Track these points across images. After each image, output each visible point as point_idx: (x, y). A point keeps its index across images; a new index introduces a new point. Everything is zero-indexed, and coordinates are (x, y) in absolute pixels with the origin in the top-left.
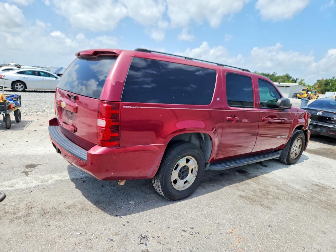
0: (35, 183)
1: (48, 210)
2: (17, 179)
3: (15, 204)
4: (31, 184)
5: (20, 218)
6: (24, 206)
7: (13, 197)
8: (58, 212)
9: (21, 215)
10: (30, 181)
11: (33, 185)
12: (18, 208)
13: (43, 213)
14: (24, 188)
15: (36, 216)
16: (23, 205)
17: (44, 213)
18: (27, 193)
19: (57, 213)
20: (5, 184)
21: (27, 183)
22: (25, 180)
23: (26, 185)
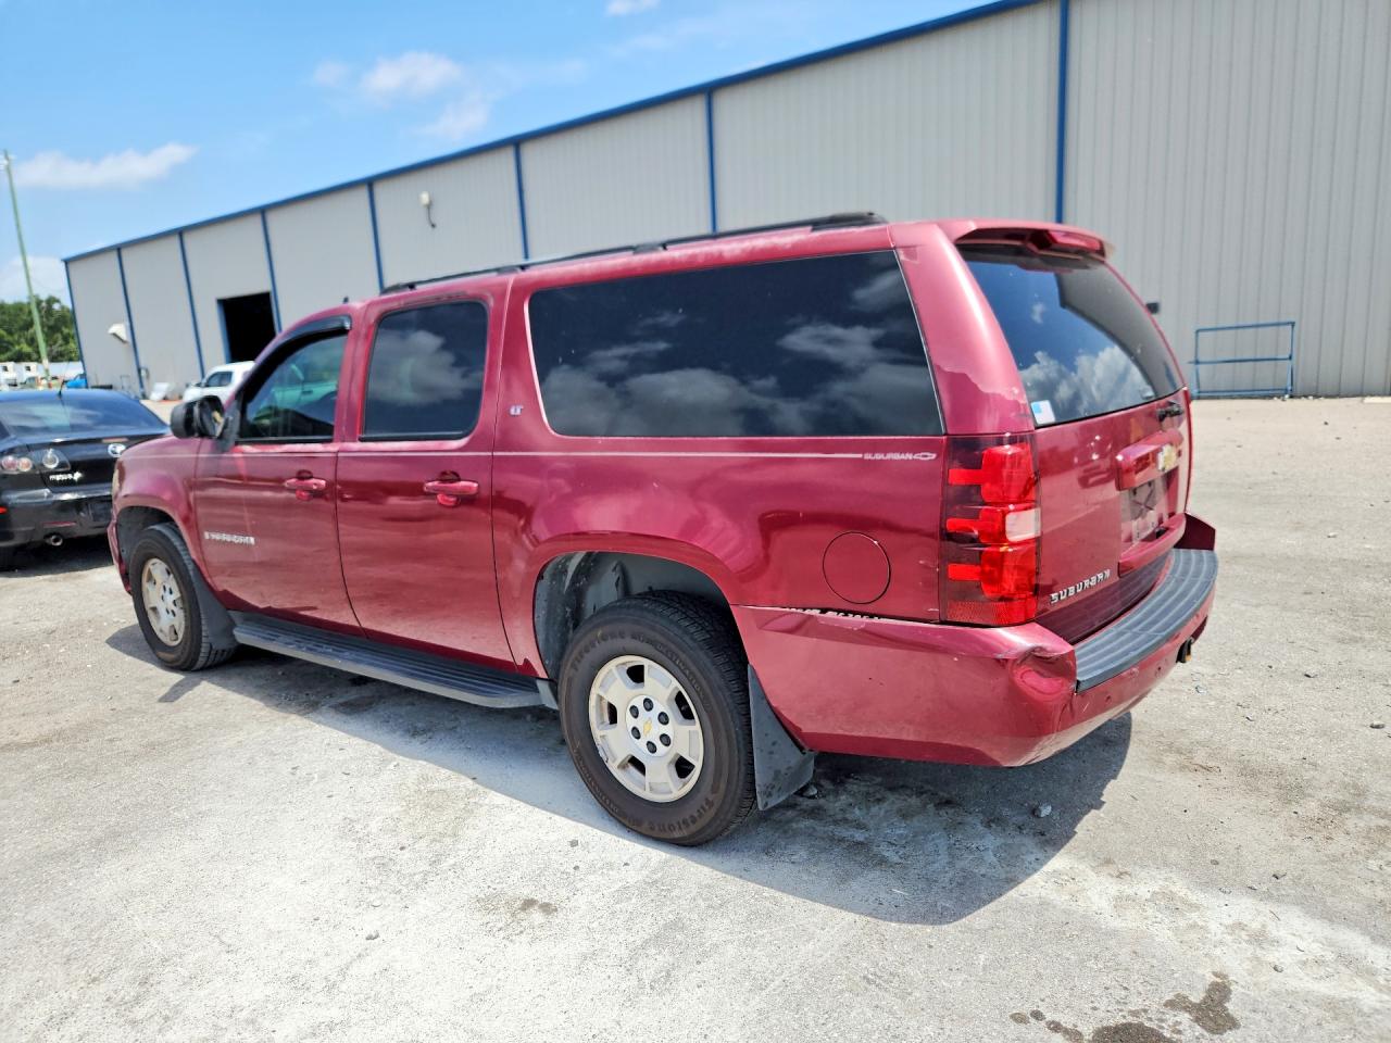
0: (1222, 912)
1: (1272, 791)
2: (1293, 984)
3: (1370, 861)
4: (1246, 919)
5: (1373, 811)
6: (1340, 838)
7: (1365, 890)
8: (1249, 774)
9: (1366, 817)
10: (1234, 941)
11: (1244, 909)
12: (1367, 842)
13: (1295, 792)
14: (1296, 910)
15: (1321, 795)
16: (1341, 844)
17: (1291, 791)
18: (1296, 881)
19: (1254, 773)
20: (1372, 990)
21: (1259, 939)
22: (1257, 958)
23: (1274, 931)
